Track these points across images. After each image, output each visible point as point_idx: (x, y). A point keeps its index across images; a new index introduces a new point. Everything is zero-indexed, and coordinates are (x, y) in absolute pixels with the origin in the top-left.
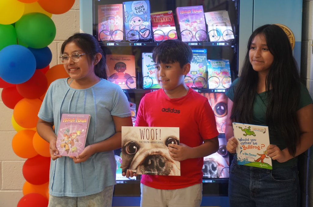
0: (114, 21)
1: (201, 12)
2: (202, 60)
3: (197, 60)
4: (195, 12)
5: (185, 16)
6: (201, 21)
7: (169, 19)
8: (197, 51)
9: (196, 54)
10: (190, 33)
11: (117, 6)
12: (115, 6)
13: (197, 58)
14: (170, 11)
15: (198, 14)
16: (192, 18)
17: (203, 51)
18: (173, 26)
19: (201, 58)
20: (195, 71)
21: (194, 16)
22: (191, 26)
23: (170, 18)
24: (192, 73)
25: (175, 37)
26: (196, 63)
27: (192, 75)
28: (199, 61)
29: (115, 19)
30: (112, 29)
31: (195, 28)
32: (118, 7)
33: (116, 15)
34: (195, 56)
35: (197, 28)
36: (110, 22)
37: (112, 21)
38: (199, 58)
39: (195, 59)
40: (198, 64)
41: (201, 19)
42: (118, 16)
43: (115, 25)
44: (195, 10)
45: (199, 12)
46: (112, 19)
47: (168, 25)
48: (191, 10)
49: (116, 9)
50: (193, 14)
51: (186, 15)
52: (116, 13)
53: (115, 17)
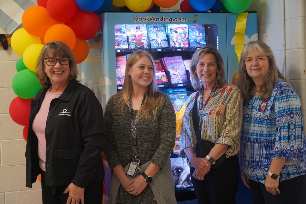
0: (121, 69)
1: (181, 60)
2: (184, 97)
3: (180, 97)
4: (177, 61)
5: (170, 64)
6: (182, 68)
7: (159, 67)
8: (180, 90)
9: (179, 93)
10: (176, 77)
11: (121, 58)
12: (120, 58)
13: (180, 95)
14: (158, 60)
15: (179, 63)
16: (176, 65)
17: (183, 90)
18: (163, 72)
19: (183, 95)
20: (180, 105)
21: (177, 64)
22: (176, 72)
23: (159, 65)
24: (178, 107)
25: (167, 81)
26: (180, 99)
27: (178, 108)
28: (182, 98)
29: (121, 68)
30: (119, 76)
31: (179, 73)
32: (123, 59)
33: (121, 65)
34: (179, 94)
35: (180, 73)
36: (118, 71)
37: (119, 70)
38: (181, 95)
39: (179, 96)
40: (182, 100)
41: (182, 66)
42: (123, 66)
43: (121, 73)
44: (177, 59)
45: (180, 61)
46: (119, 68)
47: (159, 71)
48: (174, 59)
49: (121, 60)
50: (176, 63)
51: (172, 63)
52: (121, 63)
53: (121, 67)
